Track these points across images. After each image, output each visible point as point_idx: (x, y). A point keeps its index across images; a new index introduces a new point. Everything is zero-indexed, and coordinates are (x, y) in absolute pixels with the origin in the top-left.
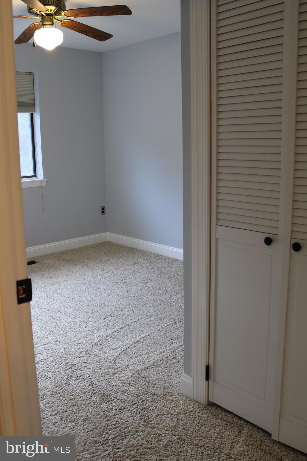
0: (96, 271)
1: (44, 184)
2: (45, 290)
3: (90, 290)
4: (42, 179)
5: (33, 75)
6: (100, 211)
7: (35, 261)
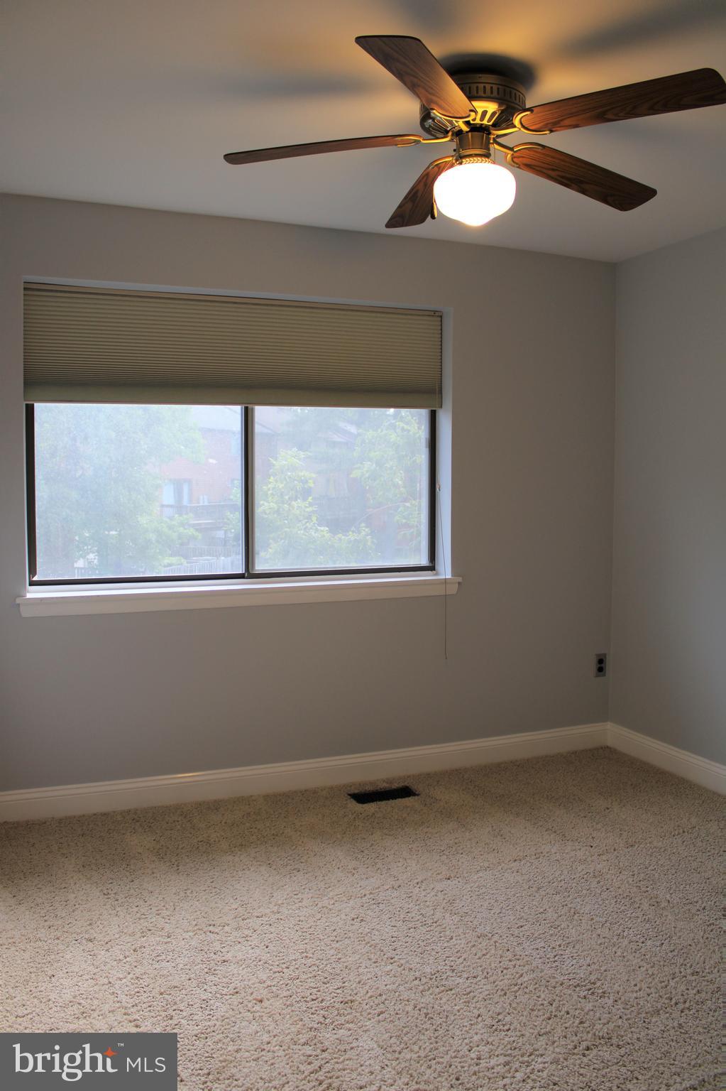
0: (570, 843)
1: (453, 590)
2: (424, 893)
3: (551, 915)
4: (449, 576)
5: (441, 317)
6: (593, 666)
7: (414, 787)
